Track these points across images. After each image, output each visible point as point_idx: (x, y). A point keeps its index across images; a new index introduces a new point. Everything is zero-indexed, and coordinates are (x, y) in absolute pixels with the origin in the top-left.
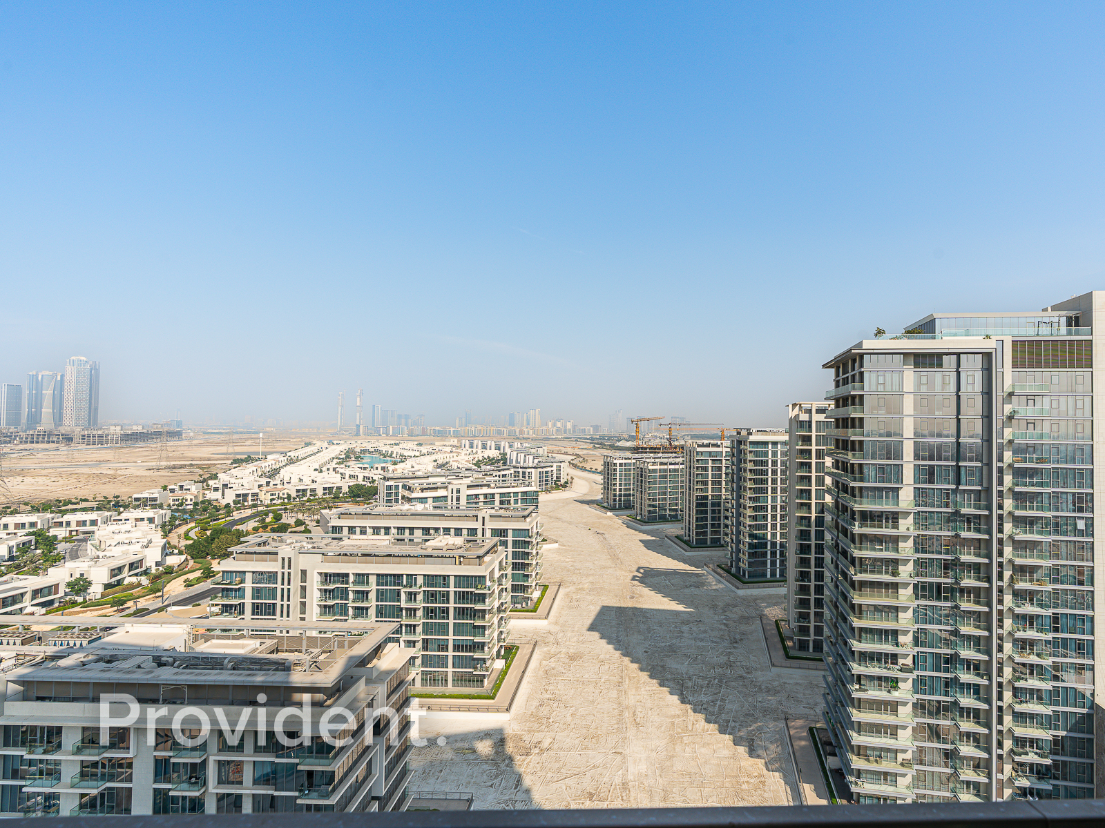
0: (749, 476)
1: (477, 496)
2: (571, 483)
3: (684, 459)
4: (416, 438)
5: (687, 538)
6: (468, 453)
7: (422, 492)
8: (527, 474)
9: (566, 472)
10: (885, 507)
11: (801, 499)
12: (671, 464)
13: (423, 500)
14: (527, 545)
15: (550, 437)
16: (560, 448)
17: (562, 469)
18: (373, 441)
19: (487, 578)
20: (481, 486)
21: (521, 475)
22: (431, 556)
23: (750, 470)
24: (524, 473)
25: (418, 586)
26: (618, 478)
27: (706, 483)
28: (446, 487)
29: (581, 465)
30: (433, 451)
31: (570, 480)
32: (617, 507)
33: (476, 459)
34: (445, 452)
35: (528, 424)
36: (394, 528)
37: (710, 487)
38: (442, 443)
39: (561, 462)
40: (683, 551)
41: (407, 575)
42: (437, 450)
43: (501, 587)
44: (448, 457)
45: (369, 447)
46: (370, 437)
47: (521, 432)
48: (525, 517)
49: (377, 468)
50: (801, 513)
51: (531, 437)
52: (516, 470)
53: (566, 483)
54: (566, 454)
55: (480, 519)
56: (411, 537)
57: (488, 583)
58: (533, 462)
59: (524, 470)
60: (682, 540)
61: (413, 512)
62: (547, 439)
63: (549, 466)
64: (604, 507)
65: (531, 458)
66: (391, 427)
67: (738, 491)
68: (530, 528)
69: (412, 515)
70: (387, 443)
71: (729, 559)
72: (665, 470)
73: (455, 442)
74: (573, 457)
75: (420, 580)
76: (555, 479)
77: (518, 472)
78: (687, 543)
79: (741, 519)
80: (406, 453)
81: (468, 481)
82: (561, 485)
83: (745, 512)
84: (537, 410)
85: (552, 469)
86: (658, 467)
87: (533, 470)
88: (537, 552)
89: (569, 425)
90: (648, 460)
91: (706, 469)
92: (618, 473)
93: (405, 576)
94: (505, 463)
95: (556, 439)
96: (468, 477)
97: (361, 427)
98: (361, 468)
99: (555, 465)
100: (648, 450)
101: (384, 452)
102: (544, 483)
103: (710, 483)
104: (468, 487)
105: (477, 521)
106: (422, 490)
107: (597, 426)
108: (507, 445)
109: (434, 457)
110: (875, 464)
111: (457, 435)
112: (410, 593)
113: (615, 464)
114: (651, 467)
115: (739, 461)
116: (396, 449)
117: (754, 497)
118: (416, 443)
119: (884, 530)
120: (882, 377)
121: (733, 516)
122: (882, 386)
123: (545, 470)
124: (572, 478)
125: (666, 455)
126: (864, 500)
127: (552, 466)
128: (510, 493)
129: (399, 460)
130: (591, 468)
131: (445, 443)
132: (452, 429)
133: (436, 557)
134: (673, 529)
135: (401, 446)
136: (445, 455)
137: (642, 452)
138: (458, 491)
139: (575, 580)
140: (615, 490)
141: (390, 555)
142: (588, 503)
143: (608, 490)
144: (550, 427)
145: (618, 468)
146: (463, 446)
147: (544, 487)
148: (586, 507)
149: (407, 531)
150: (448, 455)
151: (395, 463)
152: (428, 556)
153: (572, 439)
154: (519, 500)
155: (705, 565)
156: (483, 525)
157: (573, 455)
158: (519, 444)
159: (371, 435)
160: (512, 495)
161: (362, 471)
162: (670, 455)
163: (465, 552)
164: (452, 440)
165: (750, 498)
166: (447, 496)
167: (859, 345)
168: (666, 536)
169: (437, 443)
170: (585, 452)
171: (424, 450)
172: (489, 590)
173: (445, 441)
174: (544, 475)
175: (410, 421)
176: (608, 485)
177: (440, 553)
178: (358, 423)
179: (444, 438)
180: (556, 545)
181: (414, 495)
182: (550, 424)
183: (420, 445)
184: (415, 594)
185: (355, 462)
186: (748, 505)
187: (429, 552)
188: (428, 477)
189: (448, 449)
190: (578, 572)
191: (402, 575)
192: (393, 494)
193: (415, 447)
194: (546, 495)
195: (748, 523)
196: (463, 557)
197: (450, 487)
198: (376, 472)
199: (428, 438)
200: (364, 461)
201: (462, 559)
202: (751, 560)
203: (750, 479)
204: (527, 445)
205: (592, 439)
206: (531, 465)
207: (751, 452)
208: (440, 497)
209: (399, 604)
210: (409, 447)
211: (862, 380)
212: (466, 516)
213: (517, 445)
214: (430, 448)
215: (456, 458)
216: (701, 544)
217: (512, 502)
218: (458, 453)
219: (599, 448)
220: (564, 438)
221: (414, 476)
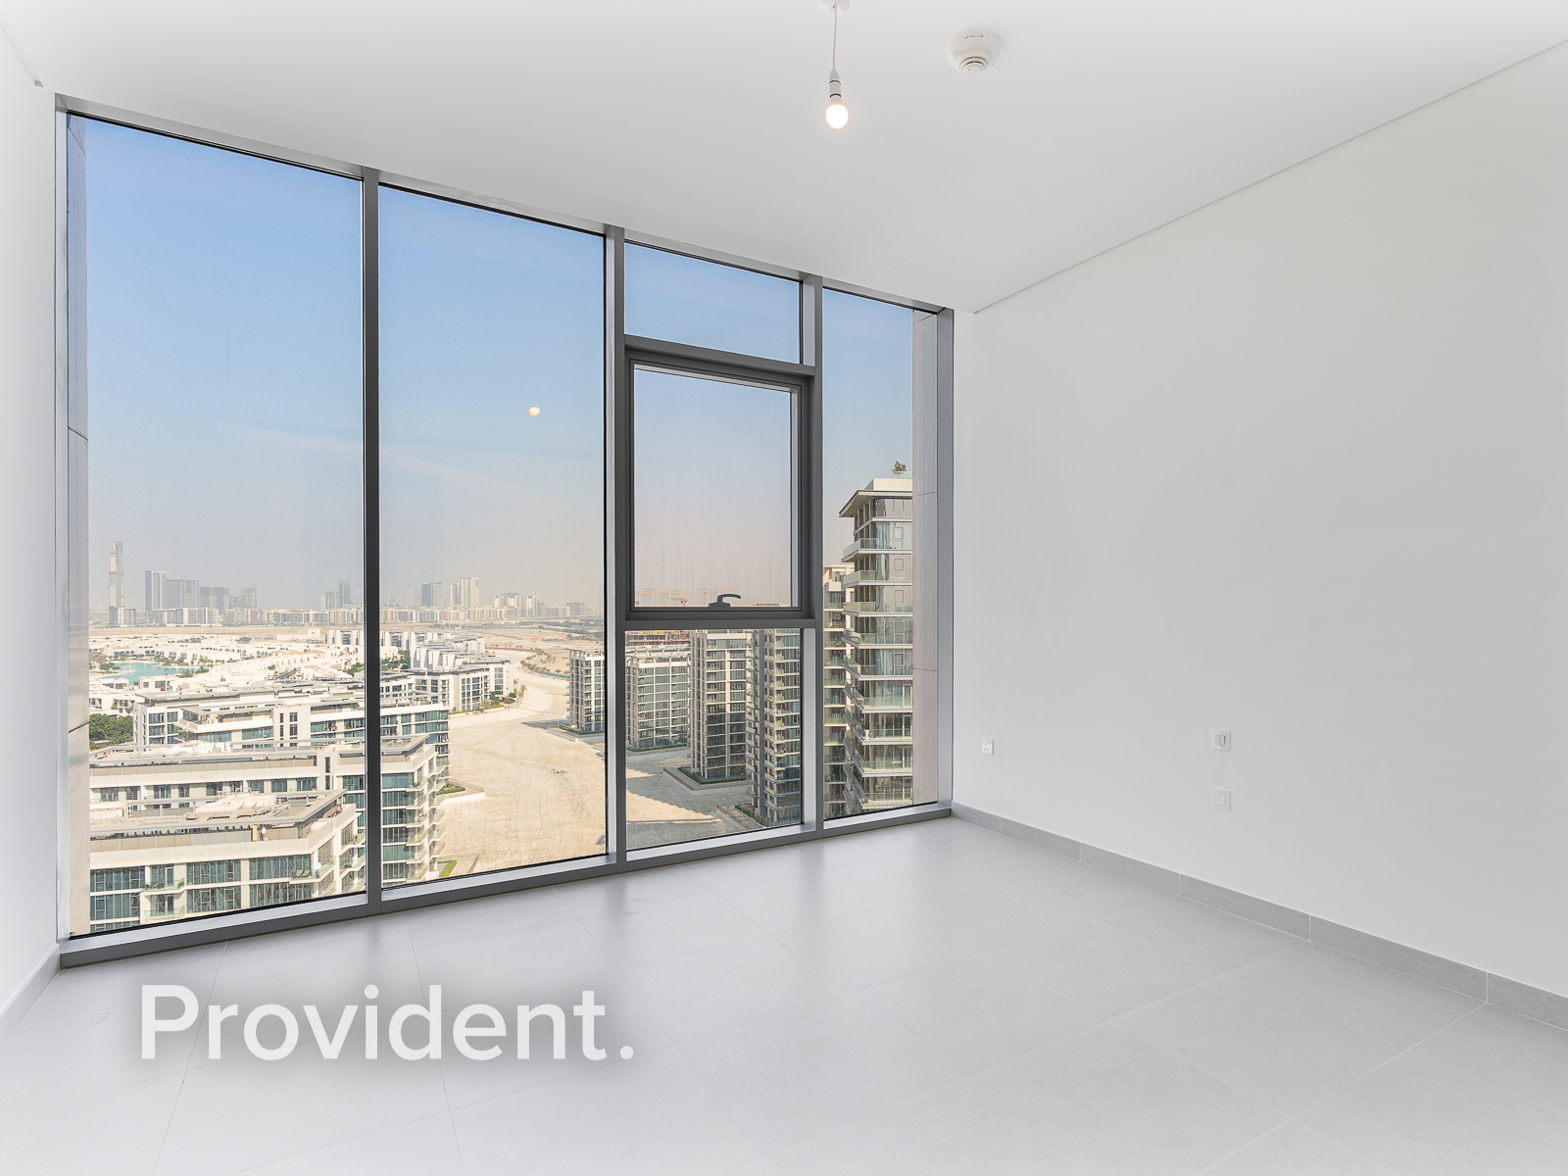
0: (777, 673)
1: (331, 724)
2: (521, 695)
3: (690, 652)
4: (240, 628)
5: (696, 770)
6: (338, 652)
7: (221, 721)
8: (440, 683)
9: (513, 675)
10: (905, 707)
11: (832, 702)
12: (673, 660)
13: (222, 736)
14: (409, 799)
15: (496, 622)
16: (511, 640)
17: (504, 673)
18: (144, 636)
19: (315, 858)
20: (340, 706)
21: (429, 686)
22: (206, 830)
23: (779, 665)
24: (435, 682)
25: (176, 883)
26: (593, 684)
27: (722, 687)
28: (270, 712)
29: (541, 666)
30: (269, 651)
31: (519, 690)
32: (593, 729)
33: (354, 662)
34: (293, 652)
35: (457, 600)
36: (148, 787)
37: (728, 691)
38: (290, 637)
39: (503, 663)
40: (689, 790)
41: (153, 867)
42: (278, 648)
43: (349, 870)
44: (298, 661)
45: (135, 646)
46: (140, 629)
47: (444, 616)
48: (406, 753)
49: (146, 685)
50: (832, 722)
51: (462, 623)
52: (421, 677)
53: (513, 695)
54: (520, 649)
55: (321, 762)
56: (184, 800)
57: (316, 866)
58: (454, 664)
59: (435, 678)
60: (687, 774)
61: (188, 757)
62: (491, 626)
63: (482, 670)
64: (571, 730)
65: (451, 656)
66: (186, 611)
67: (762, 694)
68: (415, 770)
69: (187, 762)
70: (176, 640)
71: (752, 796)
72: (665, 670)
73: (316, 633)
74: (530, 654)
75: (180, 873)
76: (492, 689)
77: (424, 681)
78: (695, 777)
79: (767, 736)
80: (212, 656)
81: (316, 700)
82: (503, 698)
83: (772, 725)
84: (473, 579)
85: (486, 673)
86: (654, 665)
87: (451, 678)
88: (434, 810)
89: (529, 604)
90: (639, 655)
91: (721, 665)
92: (593, 676)
93: (148, 871)
94: (405, 668)
95: (506, 626)
96: (321, 693)
97: (121, 612)
98: (111, 686)
99: (492, 667)
100: (645, 640)
101: (166, 655)
102: (471, 697)
103: (728, 686)
104: (313, 709)
105: (315, 764)
106: (221, 719)
107: (577, 604)
108: (413, 637)
109: (269, 662)
110: (890, 650)
111: (321, 621)
112: (161, 897)
113: (588, 663)
114: (642, 666)
115: (764, 652)
116: (191, 650)
117: (783, 704)
118: (238, 637)
119: (904, 738)
120: (900, 530)
121: (756, 733)
122: (900, 543)
123: (472, 676)
124: (523, 688)
125: (674, 647)
126: (879, 699)
127: (488, 670)
128: (395, 716)
129: (197, 668)
130: (558, 671)
131: (296, 637)
132: (311, 613)
133: (214, 831)
134: (679, 758)
135: (204, 643)
136: (292, 658)
137: (635, 644)
138: (294, 717)
139: (506, 849)
140: (589, 702)
141: (115, 836)
142: (544, 725)
143: (578, 703)
144: (497, 605)
145: (593, 668)
146: (330, 640)
147: (471, 703)
148: (542, 732)
149: (175, 793)
150: (298, 657)
151: (187, 674)
152: (195, 831)
153: (535, 625)
154: (413, 727)
155: (718, 807)
156: (328, 771)
157: (531, 650)
158: (435, 635)
159: (142, 624)
160: (399, 719)
161: (114, 690)
162: (679, 646)
163: (275, 818)
164: (310, 631)
165: (778, 705)
166: (271, 728)
167: (870, 487)
168: (665, 770)
169: (279, 637)
170: (553, 645)
171: (251, 649)
172: (318, 877)
173: (296, 633)
174: (471, 684)
175: (226, 599)
176: (577, 698)
177: (222, 824)
178: (114, 604)
179: (295, 628)
180: (481, 796)
181: (201, 729)
182: (497, 602)
183: (246, 640)
184: (171, 899)
185: (101, 675)
186: (776, 715)
187: (201, 823)
188: (238, 696)
189: (301, 647)
190: (514, 835)
191: (142, 868)
192: (166, 729)
193: (234, 645)
194: (475, 717)
195: (776, 742)
196: (268, 827)
197: (277, 712)
198: (143, 691)
199: (264, 628)
200: (120, 673)
201: (264, 831)
202: (781, 795)
203: (778, 678)
204: (449, 636)
205: (568, 624)
206: (447, 669)
207: (778, 638)
208: (257, 729)
209: (136, 919)
210: (220, 644)
211: (875, 535)
212: (294, 758)
213: (432, 636)
214: (264, 646)
215: (313, 662)
216: (717, 777)
217: (400, 730)
218: (319, 653)
219: (577, 638)
220: (521, 623)
221: (210, 694)
